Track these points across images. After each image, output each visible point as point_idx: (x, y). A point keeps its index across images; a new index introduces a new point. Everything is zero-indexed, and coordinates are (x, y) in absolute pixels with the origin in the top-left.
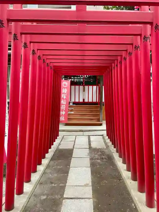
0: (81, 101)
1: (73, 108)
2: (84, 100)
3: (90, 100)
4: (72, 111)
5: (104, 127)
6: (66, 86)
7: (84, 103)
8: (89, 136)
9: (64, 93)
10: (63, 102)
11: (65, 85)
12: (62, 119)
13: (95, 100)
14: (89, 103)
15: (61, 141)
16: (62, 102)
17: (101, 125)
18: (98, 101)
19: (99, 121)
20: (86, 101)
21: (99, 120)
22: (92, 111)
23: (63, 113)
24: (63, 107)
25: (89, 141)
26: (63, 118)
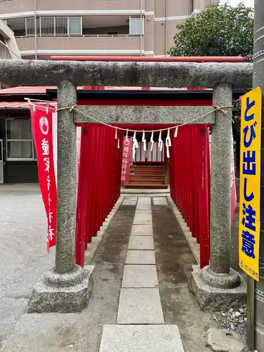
0: (143, 160)
1: (133, 169)
2: (146, 159)
3: (154, 160)
4: (132, 172)
5: (168, 190)
7: (147, 163)
8: (152, 198)
9: (125, 152)
10: (125, 161)
11: (127, 143)
12: (123, 178)
14: (152, 163)
15: (124, 200)
16: (123, 161)
17: (166, 188)
18: (163, 161)
19: (164, 184)
20: (149, 160)
21: (164, 182)
22: (156, 173)
23: (124, 172)
24: (124, 167)
25: (152, 201)
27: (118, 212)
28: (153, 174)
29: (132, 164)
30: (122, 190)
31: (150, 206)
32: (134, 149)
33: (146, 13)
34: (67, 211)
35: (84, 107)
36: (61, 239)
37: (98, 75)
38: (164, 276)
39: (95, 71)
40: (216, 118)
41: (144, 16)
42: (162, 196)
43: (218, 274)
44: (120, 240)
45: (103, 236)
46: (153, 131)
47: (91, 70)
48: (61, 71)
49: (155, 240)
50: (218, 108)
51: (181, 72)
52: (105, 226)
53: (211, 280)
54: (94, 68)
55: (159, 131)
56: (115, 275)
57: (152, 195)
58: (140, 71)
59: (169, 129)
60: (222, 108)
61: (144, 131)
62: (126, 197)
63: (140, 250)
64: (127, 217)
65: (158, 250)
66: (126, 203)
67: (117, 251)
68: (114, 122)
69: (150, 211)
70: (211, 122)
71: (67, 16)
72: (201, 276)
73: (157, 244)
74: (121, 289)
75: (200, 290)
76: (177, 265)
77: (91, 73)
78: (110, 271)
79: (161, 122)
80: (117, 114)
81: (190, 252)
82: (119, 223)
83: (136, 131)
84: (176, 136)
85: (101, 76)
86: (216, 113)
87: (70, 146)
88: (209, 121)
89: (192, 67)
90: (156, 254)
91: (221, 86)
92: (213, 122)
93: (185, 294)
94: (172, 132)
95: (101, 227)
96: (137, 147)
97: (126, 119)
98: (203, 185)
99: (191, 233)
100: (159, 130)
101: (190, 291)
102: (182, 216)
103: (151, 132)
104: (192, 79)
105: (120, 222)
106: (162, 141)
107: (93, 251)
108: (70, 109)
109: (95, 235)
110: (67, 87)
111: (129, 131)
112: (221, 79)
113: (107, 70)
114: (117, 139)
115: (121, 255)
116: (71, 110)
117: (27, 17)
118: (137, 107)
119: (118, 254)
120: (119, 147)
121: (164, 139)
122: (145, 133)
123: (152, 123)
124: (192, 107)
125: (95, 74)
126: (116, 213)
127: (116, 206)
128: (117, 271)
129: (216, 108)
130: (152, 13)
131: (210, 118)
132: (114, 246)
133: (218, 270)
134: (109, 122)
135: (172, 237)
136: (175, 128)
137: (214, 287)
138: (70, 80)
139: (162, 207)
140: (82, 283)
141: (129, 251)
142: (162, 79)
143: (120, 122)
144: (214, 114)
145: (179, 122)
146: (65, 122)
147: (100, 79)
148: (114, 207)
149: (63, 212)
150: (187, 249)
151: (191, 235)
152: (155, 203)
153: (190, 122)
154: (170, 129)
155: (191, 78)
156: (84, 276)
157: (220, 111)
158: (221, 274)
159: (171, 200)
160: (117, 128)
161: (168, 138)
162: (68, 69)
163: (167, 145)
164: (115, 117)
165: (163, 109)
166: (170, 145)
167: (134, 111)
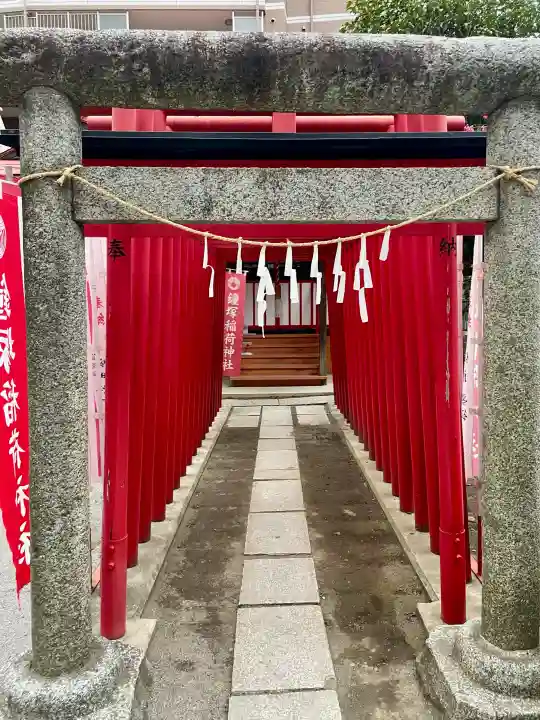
0: (271, 322)
1: (250, 343)
2: (278, 320)
4: (247, 349)
5: (329, 387)
6: (236, 288)
7: (278, 329)
8: (293, 407)
9: (230, 305)
10: (230, 326)
11: (234, 285)
12: (227, 365)
13: (306, 322)
14: (290, 329)
15: (229, 415)
16: (227, 326)
17: (322, 383)
18: (315, 323)
19: (318, 374)
20: (284, 322)
21: (317, 371)
22: (299, 350)
23: (229, 352)
24: (229, 338)
25: (294, 416)
26: (230, 364)
27: (219, 446)
28: (293, 353)
29: (246, 332)
30: (226, 391)
31: (291, 429)
32: (260, 297)
33: (268, 7)
34: (59, 490)
35: (102, 171)
36: (46, 573)
37: (146, 70)
38: (345, 641)
39: (134, 58)
40: (500, 203)
41: (263, 12)
42: (317, 404)
43: (509, 654)
44: (224, 526)
45: (181, 520)
46: (316, 244)
47: (122, 54)
48: (28, 57)
49: (312, 523)
50: (509, 170)
51: (401, 63)
52: (186, 487)
53: (491, 674)
54: (132, 47)
55: (336, 244)
56: (211, 647)
57: (294, 401)
58: (274, 57)
59: (363, 237)
60: (518, 173)
61: (290, 244)
62: (235, 409)
63: (275, 556)
64: (240, 460)
65: (320, 555)
66: (236, 422)
67: (217, 561)
68: (198, 217)
69: (293, 443)
70: (486, 216)
71: (95, 11)
72: (456, 653)
73: (319, 536)
74: (231, 699)
75: (461, 704)
76: (377, 602)
77: (121, 62)
78: (198, 631)
79: (338, 216)
80: (206, 194)
81: (404, 559)
82: (220, 478)
83: (265, 244)
84: (384, 256)
85: (154, 70)
86: (502, 186)
87: (63, 293)
88: (481, 211)
89: (432, 48)
90: (319, 568)
91: (517, 106)
92: (491, 216)
93: (410, 703)
94: (374, 245)
95: (175, 493)
96: (271, 291)
97: (235, 209)
98: (447, 393)
99: (397, 501)
100: (334, 241)
101: (427, 697)
102: (367, 454)
103: (312, 248)
104: (432, 85)
105: (221, 474)
106: (343, 274)
107: (153, 569)
108: (59, 176)
109: (160, 517)
110: (47, 106)
111: (243, 245)
112: (517, 83)
113: (173, 55)
114: (209, 270)
115: (229, 574)
116: (61, 180)
117: (6, 14)
118: (268, 170)
119: (220, 569)
120: (211, 295)
121: (349, 265)
122: (294, 249)
123: (312, 218)
124: (433, 170)
125: (136, 66)
126: (214, 450)
127: (213, 431)
128: (217, 630)
129: (499, 172)
130: (281, 6)
131: (482, 201)
132: (208, 546)
133: (509, 641)
134: (182, 216)
135: (350, 513)
136: (382, 235)
137: (500, 692)
138: (56, 87)
139: (318, 431)
140: (113, 701)
141: (247, 563)
142: (341, 83)
143: (216, 216)
144: (495, 191)
145: (394, 217)
146: (45, 219)
147: (151, 83)
148: (207, 435)
149: (47, 495)
150: (392, 547)
151: (398, 506)
152: (302, 420)
153: (427, 216)
154: (367, 238)
155: (428, 81)
156: (120, 674)
157: (512, 180)
158: (518, 654)
159: (336, 412)
160: (206, 234)
161: (363, 263)
162: (49, 53)
163: (356, 286)
164: (199, 205)
165: (346, 177)
166: (369, 284)
167: (259, 184)
